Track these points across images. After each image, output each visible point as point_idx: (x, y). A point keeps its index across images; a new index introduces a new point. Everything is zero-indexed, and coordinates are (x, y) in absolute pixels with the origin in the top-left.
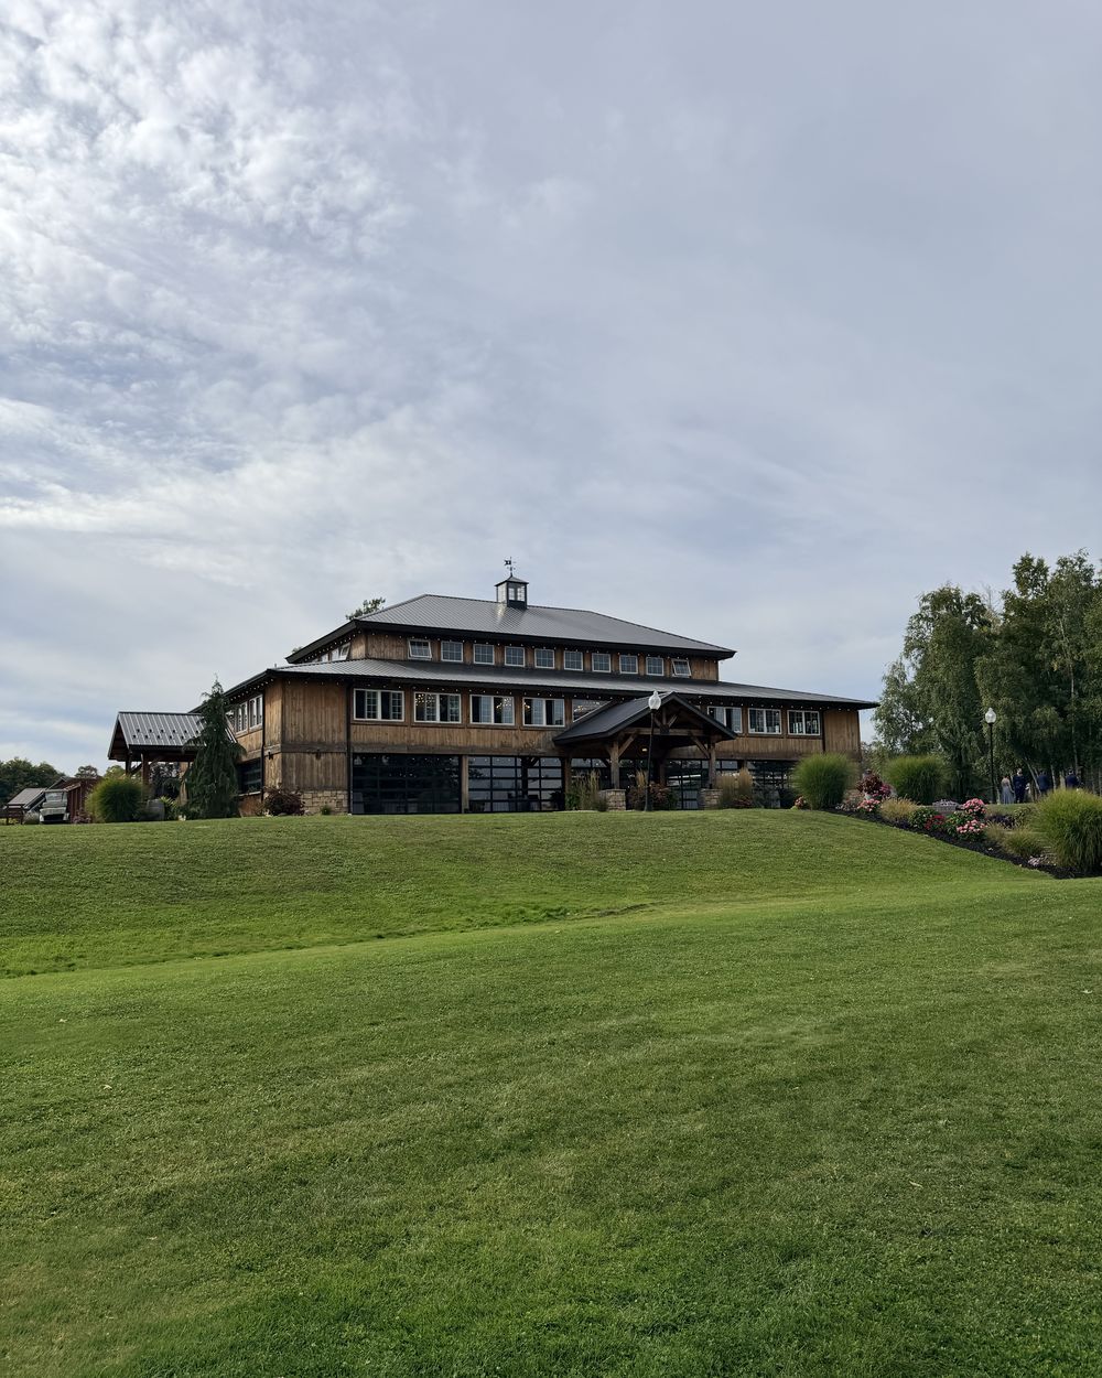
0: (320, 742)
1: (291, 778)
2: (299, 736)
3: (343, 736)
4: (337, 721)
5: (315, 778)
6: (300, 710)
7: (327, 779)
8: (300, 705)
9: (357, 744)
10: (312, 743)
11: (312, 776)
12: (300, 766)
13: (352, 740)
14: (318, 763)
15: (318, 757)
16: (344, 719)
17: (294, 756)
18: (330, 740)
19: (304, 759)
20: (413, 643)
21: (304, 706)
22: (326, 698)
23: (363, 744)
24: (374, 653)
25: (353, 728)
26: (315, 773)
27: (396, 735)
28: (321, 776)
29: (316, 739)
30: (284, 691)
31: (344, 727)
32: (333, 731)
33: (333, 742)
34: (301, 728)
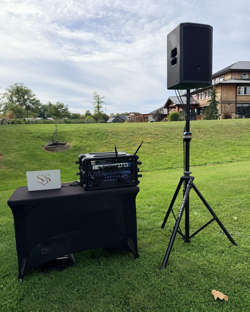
0: (229, 101)
1: (223, 110)
2: (225, 99)
3: (235, 99)
4: (233, 95)
5: (228, 110)
6: (225, 93)
7: (231, 110)
8: (225, 91)
9: (238, 101)
10: (228, 101)
11: (227, 109)
12: (225, 107)
13: (237, 100)
14: (229, 106)
15: (229, 105)
16: (235, 95)
17: (223, 105)
18: (232, 100)
19: (226, 105)
20: (243, 74)
21: (226, 92)
22: (231, 90)
23: (240, 101)
24: (233, 78)
25: (237, 97)
26: (228, 109)
27: (247, 99)
28: (229, 109)
29: (229, 100)
30: (222, 88)
31: (235, 97)
32: (233, 98)
33: (233, 101)
34: (225, 97)
